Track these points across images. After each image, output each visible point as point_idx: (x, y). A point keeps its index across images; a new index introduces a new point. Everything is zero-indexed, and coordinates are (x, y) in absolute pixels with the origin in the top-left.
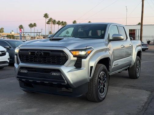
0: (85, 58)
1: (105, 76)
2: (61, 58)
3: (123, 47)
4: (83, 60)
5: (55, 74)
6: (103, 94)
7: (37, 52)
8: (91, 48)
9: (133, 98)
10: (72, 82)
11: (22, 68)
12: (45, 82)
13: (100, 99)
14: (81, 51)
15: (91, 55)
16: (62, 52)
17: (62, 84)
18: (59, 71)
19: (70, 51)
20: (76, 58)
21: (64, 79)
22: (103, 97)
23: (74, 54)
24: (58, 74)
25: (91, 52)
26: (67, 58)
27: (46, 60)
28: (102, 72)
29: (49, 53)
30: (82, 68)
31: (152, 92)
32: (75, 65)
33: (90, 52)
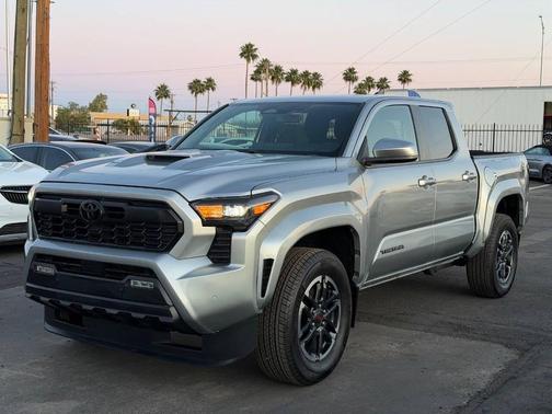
0: (245, 230)
1: (336, 292)
2: (159, 228)
3: (431, 184)
4: (236, 237)
5: (139, 284)
6: (322, 357)
7: (86, 205)
8: (271, 193)
9: (439, 373)
10: (193, 314)
11: (40, 257)
12: (109, 311)
13: (309, 375)
14: (232, 206)
15: (266, 219)
16: (164, 206)
17: (162, 319)
18: (150, 273)
19: (190, 203)
20: (212, 230)
21: (169, 302)
22: (325, 366)
23: (204, 216)
24: (149, 285)
25: (268, 208)
26: (180, 230)
27: (112, 234)
28: (319, 279)
29: (121, 209)
30: (231, 265)
31: (523, 352)
32: (209, 255)
33: (263, 208)
